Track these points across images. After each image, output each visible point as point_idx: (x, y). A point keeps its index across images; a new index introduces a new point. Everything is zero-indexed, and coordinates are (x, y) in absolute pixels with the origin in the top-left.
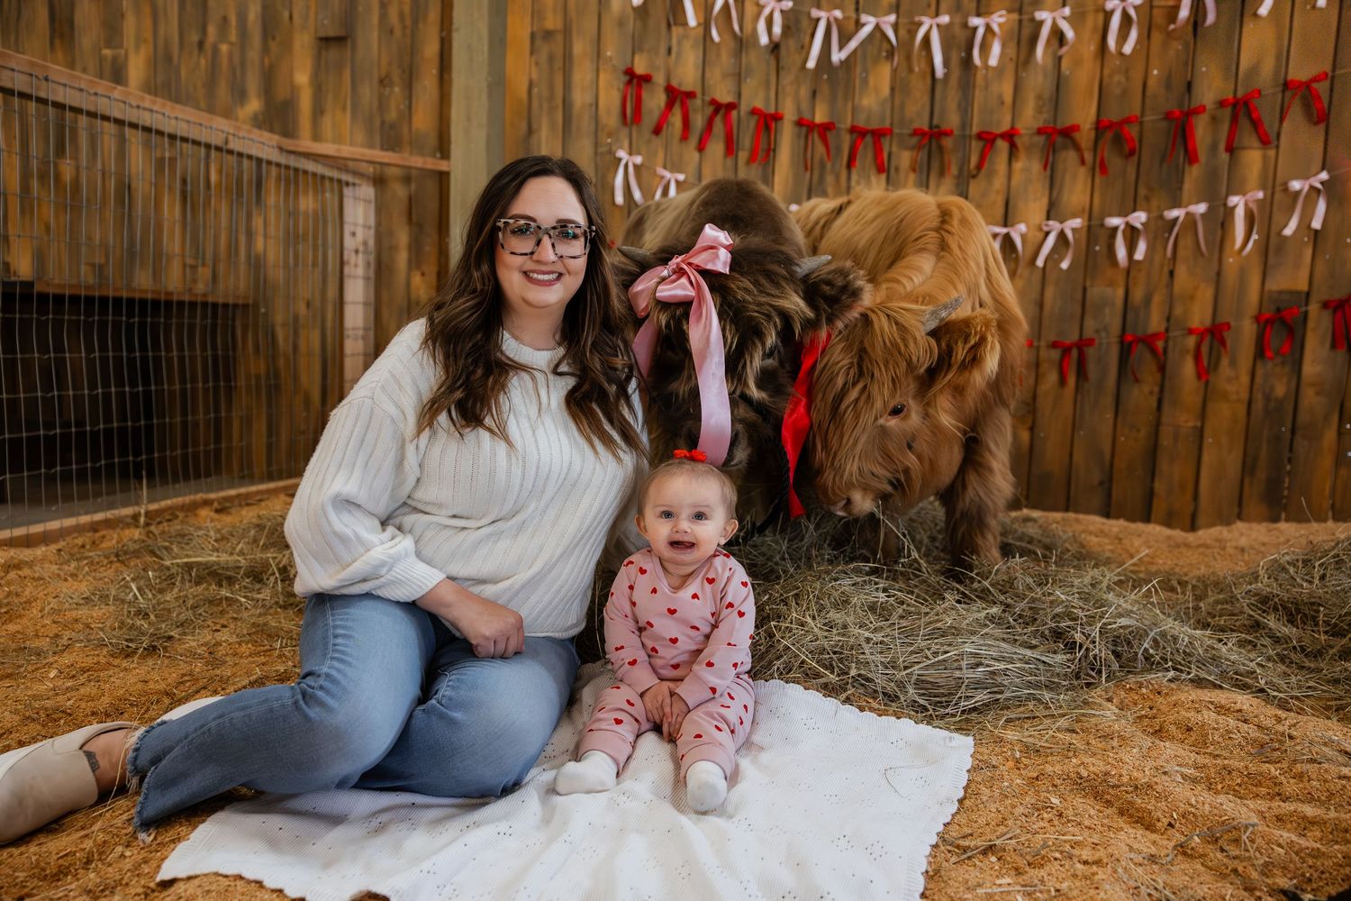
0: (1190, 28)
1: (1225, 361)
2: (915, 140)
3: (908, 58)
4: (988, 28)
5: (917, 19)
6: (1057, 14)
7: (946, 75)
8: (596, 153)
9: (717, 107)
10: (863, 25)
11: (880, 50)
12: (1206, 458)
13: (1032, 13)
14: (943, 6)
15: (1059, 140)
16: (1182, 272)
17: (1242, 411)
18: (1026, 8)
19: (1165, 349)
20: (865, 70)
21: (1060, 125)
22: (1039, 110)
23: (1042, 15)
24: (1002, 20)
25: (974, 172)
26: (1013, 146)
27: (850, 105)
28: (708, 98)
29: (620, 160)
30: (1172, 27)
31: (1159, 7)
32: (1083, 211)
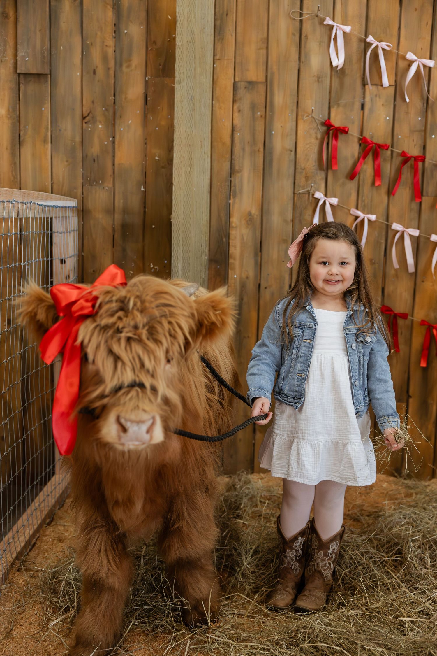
8: (294, 194)
28: (397, 151)
29: (318, 200)
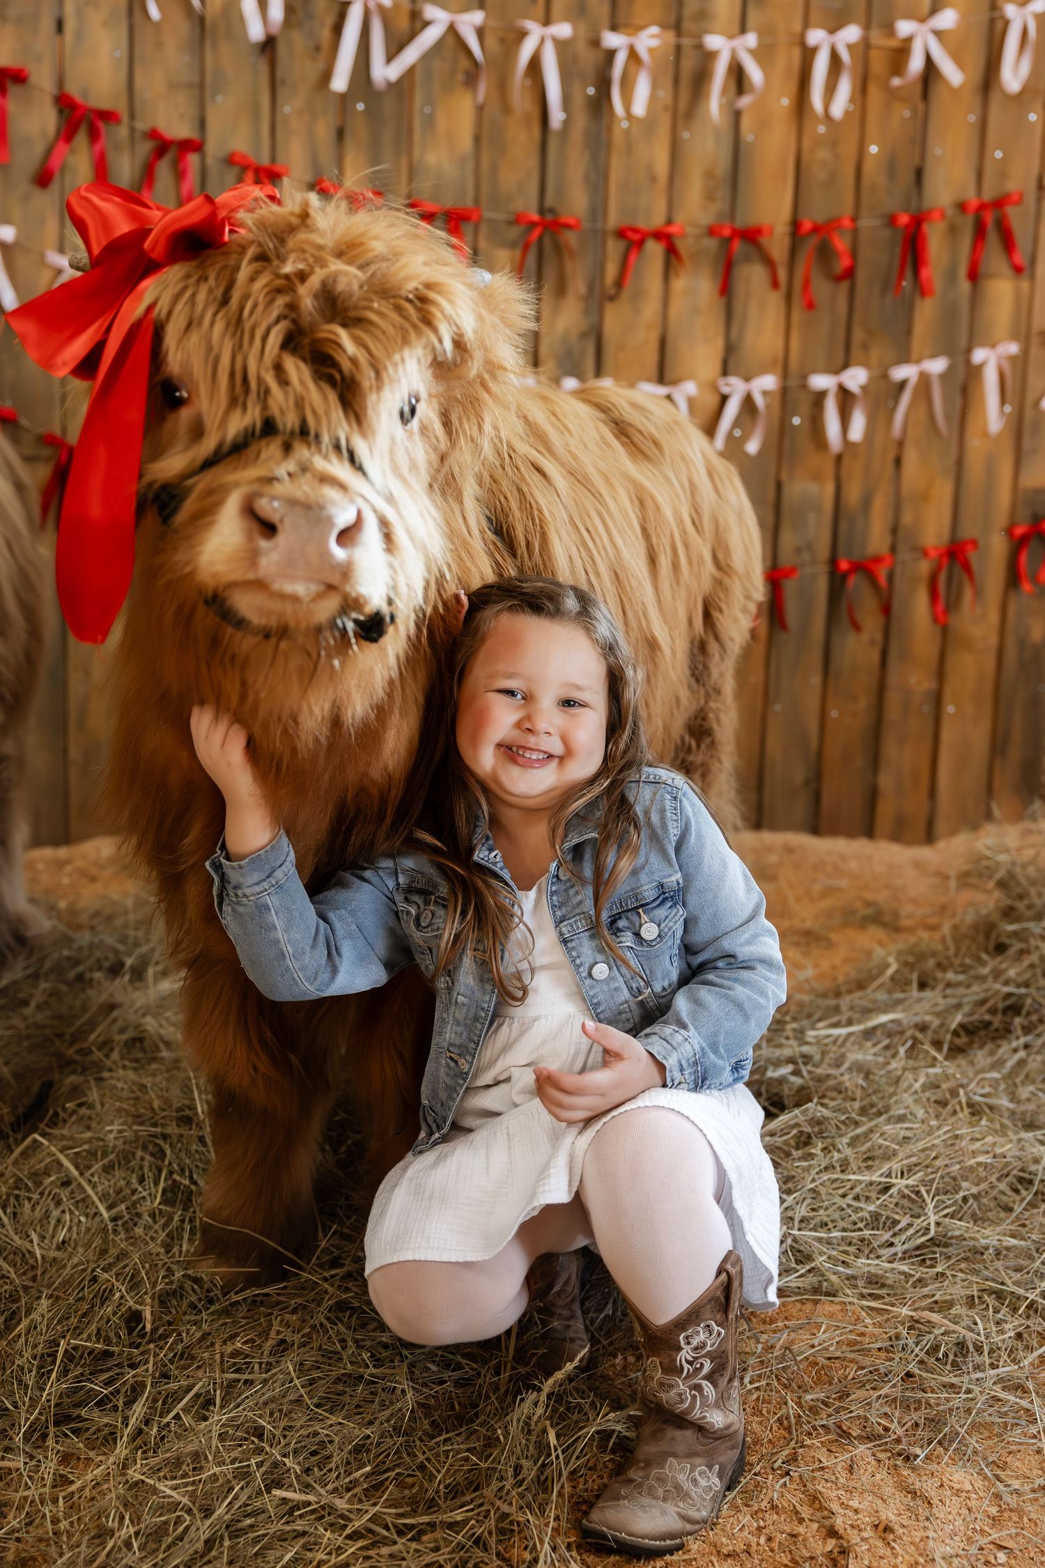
0: (918, 89)
1: (968, 594)
2: (515, 232)
3: (502, 86)
4: (633, 54)
5: (518, 23)
6: (737, 42)
7: (566, 123)
9: (162, 146)
10: (427, 24)
11: (454, 71)
12: (948, 735)
13: (699, 36)
14: (557, 7)
15: (739, 246)
16: (911, 459)
17: (990, 663)
18: (687, 25)
19: (891, 577)
20: (430, 101)
21: (740, 223)
22: (710, 197)
23: (714, 41)
24: (654, 43)
25: (613, 292)
26: (672, 251)
27: (405, 163)
28: (142, 126)
30: (896, 82)
31: (879, 48)
32: (775, 361)
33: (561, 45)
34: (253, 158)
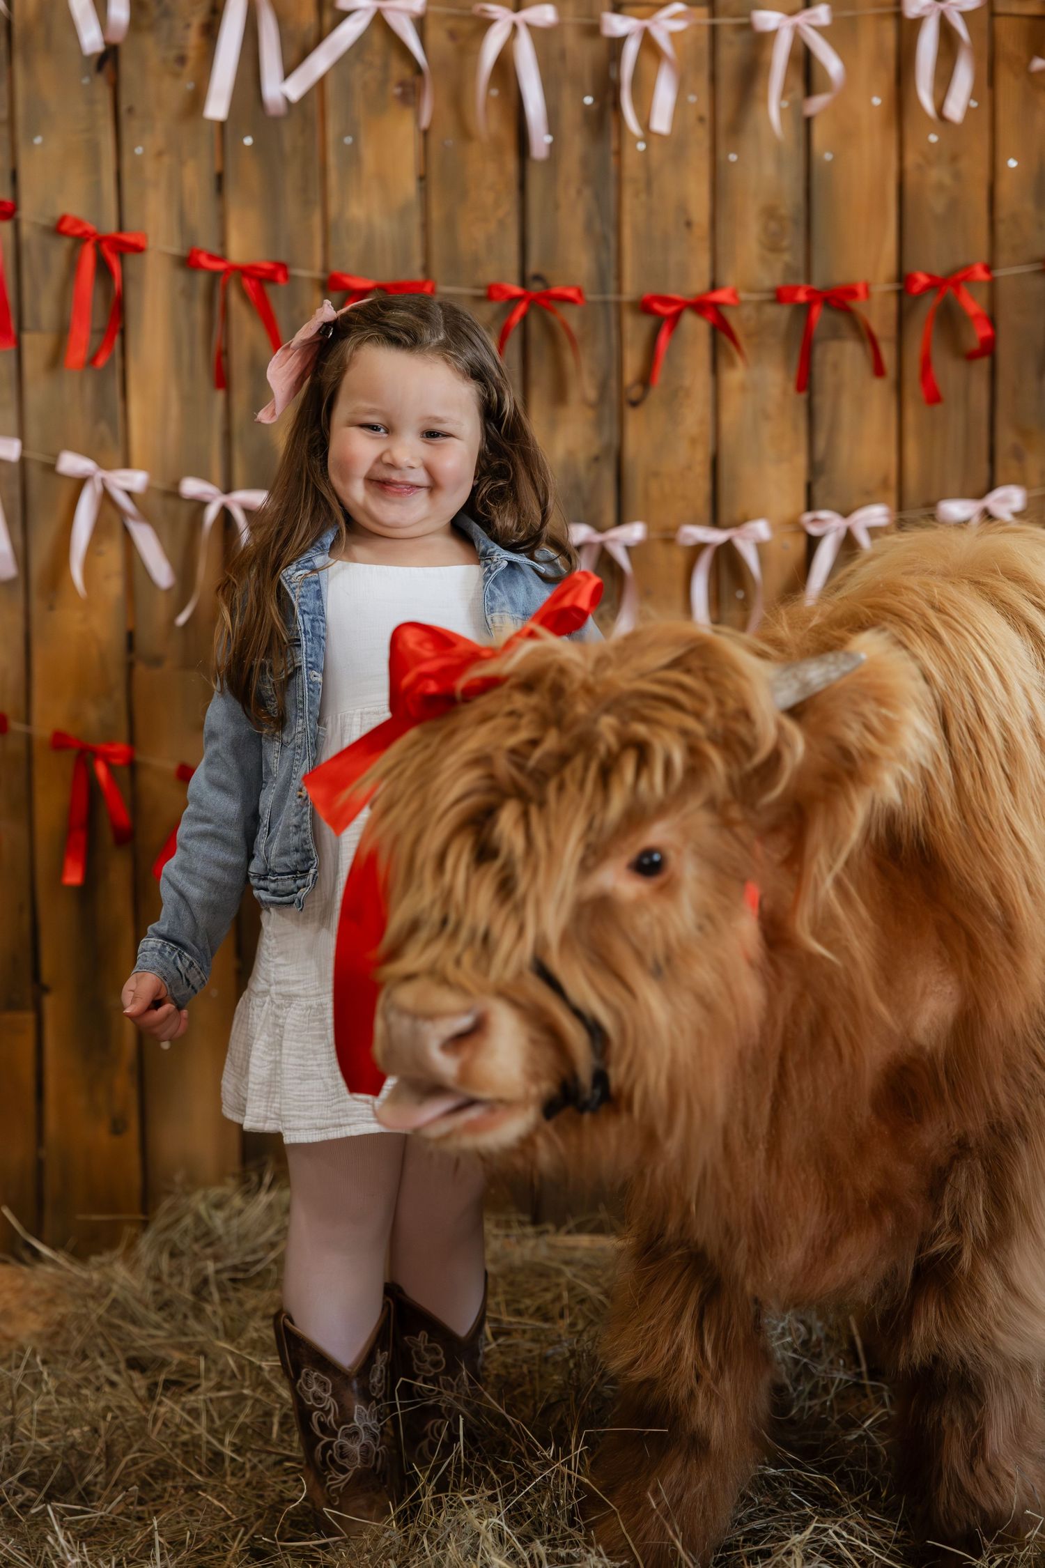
2: (489, 311)
3: (457, 100)
4: (648, 42)
5: (477, 8)
6: (800, 19)
7: (552, 147)
10: (343, 15)
11: (384, 82)
13: (745, 12)
15: (820, 315)
20: (351, 128)
21: (820, 282)
22: (772, 246)
23: (767, 19)
24: (679, 26)
25: (635, 393)
26: (721, 329)
27: (317, 220)
30: (1039, 63)
31: (1011, 16)
32: (885, 483)
33: (541, 36)
34: (91, 227)
